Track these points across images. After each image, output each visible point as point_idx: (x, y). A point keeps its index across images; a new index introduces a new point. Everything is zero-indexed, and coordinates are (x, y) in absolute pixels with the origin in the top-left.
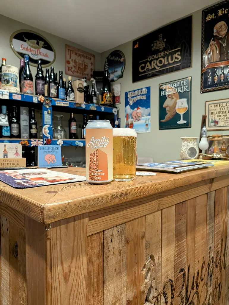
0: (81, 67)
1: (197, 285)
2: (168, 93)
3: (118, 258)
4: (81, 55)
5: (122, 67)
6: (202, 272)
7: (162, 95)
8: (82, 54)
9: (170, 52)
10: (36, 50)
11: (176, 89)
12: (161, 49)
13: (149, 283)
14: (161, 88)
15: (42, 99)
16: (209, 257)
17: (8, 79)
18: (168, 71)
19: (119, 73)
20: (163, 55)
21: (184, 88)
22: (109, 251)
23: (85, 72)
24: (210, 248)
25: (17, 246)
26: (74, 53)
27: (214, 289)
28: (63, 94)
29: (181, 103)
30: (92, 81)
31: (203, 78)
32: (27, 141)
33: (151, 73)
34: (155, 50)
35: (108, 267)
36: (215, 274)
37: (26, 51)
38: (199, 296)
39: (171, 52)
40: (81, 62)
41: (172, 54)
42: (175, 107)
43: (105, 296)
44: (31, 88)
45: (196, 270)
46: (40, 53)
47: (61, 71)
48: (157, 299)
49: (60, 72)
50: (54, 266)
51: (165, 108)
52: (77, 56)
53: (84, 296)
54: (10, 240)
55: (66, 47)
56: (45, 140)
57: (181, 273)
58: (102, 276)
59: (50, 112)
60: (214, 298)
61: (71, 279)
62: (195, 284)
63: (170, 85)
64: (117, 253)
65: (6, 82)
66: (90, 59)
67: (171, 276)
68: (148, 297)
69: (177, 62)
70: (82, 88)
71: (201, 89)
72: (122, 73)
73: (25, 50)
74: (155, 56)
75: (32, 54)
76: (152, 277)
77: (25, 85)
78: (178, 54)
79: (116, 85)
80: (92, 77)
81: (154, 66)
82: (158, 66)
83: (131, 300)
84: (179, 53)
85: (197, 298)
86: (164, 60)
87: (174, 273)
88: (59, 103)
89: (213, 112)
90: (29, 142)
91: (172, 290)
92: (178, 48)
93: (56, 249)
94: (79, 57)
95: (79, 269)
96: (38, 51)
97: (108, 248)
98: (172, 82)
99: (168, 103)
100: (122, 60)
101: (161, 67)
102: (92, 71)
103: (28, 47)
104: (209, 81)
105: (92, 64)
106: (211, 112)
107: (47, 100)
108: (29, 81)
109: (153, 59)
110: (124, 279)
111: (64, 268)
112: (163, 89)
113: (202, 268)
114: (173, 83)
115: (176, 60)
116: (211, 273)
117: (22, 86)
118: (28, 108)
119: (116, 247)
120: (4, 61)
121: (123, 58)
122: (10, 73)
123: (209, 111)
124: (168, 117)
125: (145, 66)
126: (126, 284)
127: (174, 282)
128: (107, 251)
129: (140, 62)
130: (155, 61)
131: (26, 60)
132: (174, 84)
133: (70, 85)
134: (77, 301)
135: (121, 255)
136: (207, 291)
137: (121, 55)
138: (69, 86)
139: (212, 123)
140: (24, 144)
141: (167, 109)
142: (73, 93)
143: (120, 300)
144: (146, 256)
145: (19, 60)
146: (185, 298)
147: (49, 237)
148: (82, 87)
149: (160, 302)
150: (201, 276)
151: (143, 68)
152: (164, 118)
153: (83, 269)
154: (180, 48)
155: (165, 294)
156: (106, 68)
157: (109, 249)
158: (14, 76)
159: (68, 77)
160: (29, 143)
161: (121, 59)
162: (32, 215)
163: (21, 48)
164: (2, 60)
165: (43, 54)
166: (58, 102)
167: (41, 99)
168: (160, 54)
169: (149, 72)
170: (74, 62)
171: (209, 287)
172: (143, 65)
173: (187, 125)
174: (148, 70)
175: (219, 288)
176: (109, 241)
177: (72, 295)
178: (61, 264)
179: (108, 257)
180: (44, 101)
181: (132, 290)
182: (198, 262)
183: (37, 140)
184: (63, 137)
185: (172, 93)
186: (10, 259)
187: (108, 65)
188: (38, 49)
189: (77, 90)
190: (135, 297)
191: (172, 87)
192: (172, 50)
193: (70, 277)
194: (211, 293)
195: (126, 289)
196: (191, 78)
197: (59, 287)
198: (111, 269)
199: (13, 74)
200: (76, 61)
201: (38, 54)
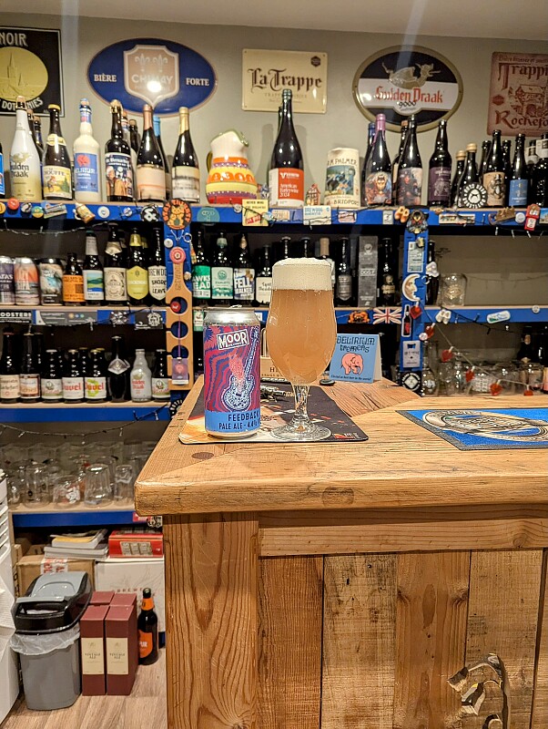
3: (367, 626)
10: (412, 91)
13: (479, 720)
15: (404, 215)
22: (340, 602)
26: (517, 70)
32: (364, 313)
35: (336, 635)
46: (421, 96)
52: (527, 76)
53: (245, 667)
56: (408, 310)
59: (421, 244)
61: (214, 625)
64: (366, 614)
65: (331, 186)
75: (401, 104)
76: (489, 708)
88: (449, 218)
90: (370, 313)
93: (180, 562)
95: (233, 614)
96: (417, 92)
97: (335, 594)
103: (392, 89)
107: (417, 214)
110: (385, 679)
111: (199, 601)
118: (377, 237)
119: (362, 600)
122: (340, 164)
126: (391, 691)
128: (334, 600)
134: (227, 671)
135: (376, 621)
140: (359, 320)
143: (370, 718)
144: (470, 652)
147: (166, 538)
157: (341, 599)
158: (347, 170)
160: (368, 317)
165: (429, 95)
166: (445, 215)
167: (401, 215)
176: (341, 580)
178: (192, 593)
179: (337, 613)
180: (409, 218)
181: (412, 713)
183: (388, 309)
188: (417, 85)
193: (212, 622)
195: (390, 702)
197: (187, 630)
198: (342, 641)
199: (344, 166)
200: (522, 91)
201: (417, 98)
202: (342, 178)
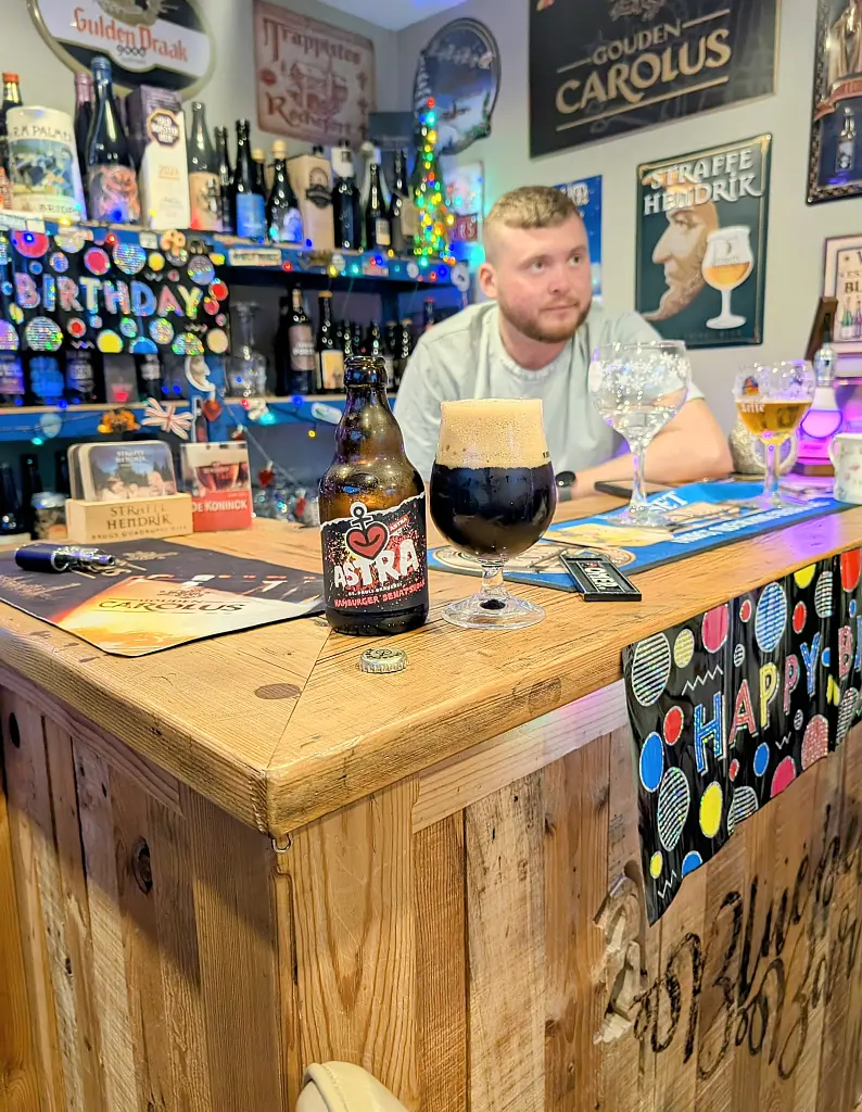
0: (322, 97)
1: (781, 940)
2: (672, 205)
3: (515, 889)
4: (317, 41)
5: (484, 94)
6: (796, 894)
7: (647, 212)
8: (320, 36)
9: (685, 26)
10: (136, 30)
11: (708, 187)
12: (649, 16)
13: (620, 957)
14: (645, 181)
15: (176, 240)
16: (822, 842)
17: (34, 164)
18: (678, 109)
19: (472, 118)
20: (656, 41)
21: (738, 182)
22: (485, 871)
23: (339, 117)
24: (829, 808)
25: (145, 851)
26: (290, 35)
27: (835, 943)
28: (256, 220)
29: (727, 246)
30: (366, 156)
31: (819, 138)
32: (127, 414)
33: (606, 118)
34: (622, 17)
35: (483, 924)
36: (839, 895)
37: (94, 35)
38: (783, 973)
39: (689, 28)
40: (318, 74)
41: (692, 37)
42: (701, 263)
43: (474, 1021)
44: (127, 200)
45: (777, 889)
46: (152, 42)
47: (243, 122)
48: (646, 1005)
49: (238, 125)
50: (307, 963)
51: (661, 266)
52: (303, 49)
53: (409, 1042)
54: (116, 830)
55: (255, 12)
56: (198, 406)
57: (729, 908)
58: (462, 960)
60: (833, 972)
61: (364, 994)
62: (773, 939)
63: (682, 167)
64: (514, 873)
65: (26, 176)
66: (356, 58)
67: (692, 924)
68: (615, 1001)
69: (715, 73)
70: (324, 189)
71: (810, 186)
72: (489, 117)
73: (91, 32)
74: (624, 46)
75: (121, 49)
76: (630, 933)
77: (104, 188)
78: (719, 37)
79: (462, 170)
80: (364, 139)
81: (617, 88)
82: (636, 90)
83: (557, 1019)
84: (725, 33)
85: (776, 982)
86: (661, 61)
87: (706, 910)
88: (243, 256)
89: (854, 280)
90: (138, 415)
91: (695, 968)
92: (721, 10)
93: (309, 904)
94: (312, 52)
95: (391, 958)
96: (145, 33)
97: (480, 860)
98: (690, 158)
99: (673, 244)
100: (485, 60)
101: (649, 92)
102: (363, 112)
103: (101, 18)
104: (843, 154)
105: (362, 78)
106: (843, 281)
107: (196, 244)
108: (118, 171)
109: (613, 57)
110: (537, 955)
111: (341, 963)
112: (654, 187)
113: (800, 877)
114: (695, 163)
115: (711, 63)
116: (827, 893)
117: (91, 193)
119: (509, 853)
120: (12, 87)
121: (489, 55)
122: (40, 136)
123: (839, 278)
124: (673, 302)
125: (581, 88)
126: (541, 971)
127: (702, 941)
128: (479, 872)
129: (560, 71)
130: (624, 67)
131: (99, 77)
132: (698, 166)
133: (281, 178)
134: (386, 1061)
135: (525, 878)
136: (812, 954)
137: (481, 36)
138: (276, 181)
139: (847, 324)
140: (119, 427)
141: (666, 272)
142: (293, 212)
143: (522, 1026)
144: (611, 870)
145: (72, 75)
146: (736, 989)
147: (283, 868)
148: (323, 182)
149: (657, 1012)
150: (795, 907)
151: (573, 97)
152: (657, 307)
153: (403, 956)
154: (727, 11)
155: (672, 984)
156: (420, 94)
157: (486, 865)
158: (58, 150)
159: (271, 145)
161: (480, 56)
162: (218, 798)
163: (75, 24)
164: (6, 83)
165: (165, 44)
166: (240, 252)
167: (171, 243)
168: (645, 36)
169: (595, 114)
170: (292, 74)
171: (818, 939)
172: (574, 84)
173: (744, 335)
174: (594, 105)
175: (852, 938)
176: (485, 836)
177: (369, 1046)
178: (329, 953)
179: (483, 889)
181: (561, 989)
182: (786, 861)
184: (262, 388)
185: (689, 204)
186: (121, 893)
187: (430, 83)
188: (143, 22)
189: (308, 197)
190: (572, 1008)
191: (690, 178)
192: (693, 17)
193: (362, 988)
194: (824, 959)
195: (542, 986)
196: (768, 138)
197: (324, 1027)
198: (491, 930)
199: (54, 143)
200: (298, 70)
201: (146, 44)
202: (51, 165)
